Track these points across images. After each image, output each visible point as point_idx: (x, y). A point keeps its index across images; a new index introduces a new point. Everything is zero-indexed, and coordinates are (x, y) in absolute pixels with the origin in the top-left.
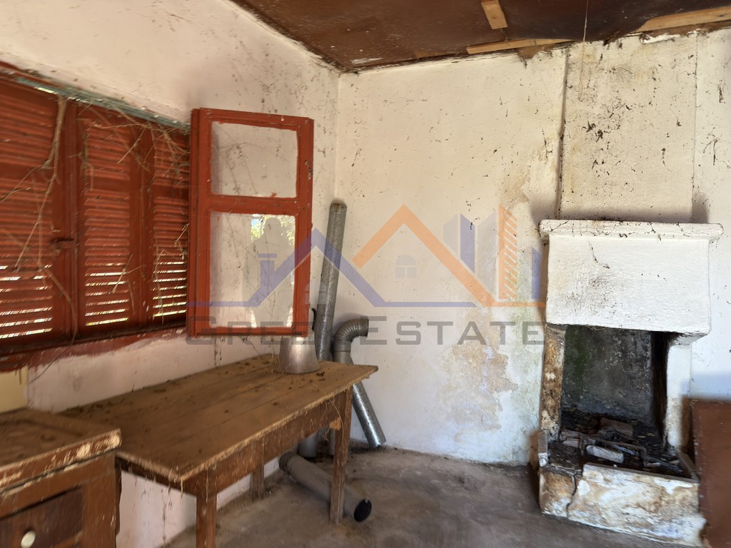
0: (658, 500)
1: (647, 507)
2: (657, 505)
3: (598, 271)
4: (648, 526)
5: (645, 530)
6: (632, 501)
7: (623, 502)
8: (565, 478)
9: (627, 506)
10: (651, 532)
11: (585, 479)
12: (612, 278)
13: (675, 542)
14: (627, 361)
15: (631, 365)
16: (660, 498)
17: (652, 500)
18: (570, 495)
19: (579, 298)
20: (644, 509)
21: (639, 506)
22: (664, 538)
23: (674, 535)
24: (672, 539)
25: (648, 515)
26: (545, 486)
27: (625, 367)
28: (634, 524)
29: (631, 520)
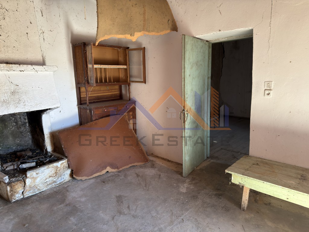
0: (56, 171)
1: (53, 176)
2: (56, 173)
3: (13, 88)
4: (55, 182)
5: (54, 184)
6: (48, 176)
7: (45, 178)
8: (20, 182)
9: (46, 179)
10: (55, 183)
11: (28, 178)
12: (20, 90)
13: (63, 182)
14: (18, 126)
15: (20, 127)
16: (57, 170)
17: (54, 172)
18: (23, 188)
19: (7, 101)
20: (52, 177)
21: (50, 177)
22: (60, 183)
23: (63, 180)
24: (62, 182)
25: (54, 178)
26: (10, 190)
27: (18, 128)
28: (50, 184)
29: (48, 184)
